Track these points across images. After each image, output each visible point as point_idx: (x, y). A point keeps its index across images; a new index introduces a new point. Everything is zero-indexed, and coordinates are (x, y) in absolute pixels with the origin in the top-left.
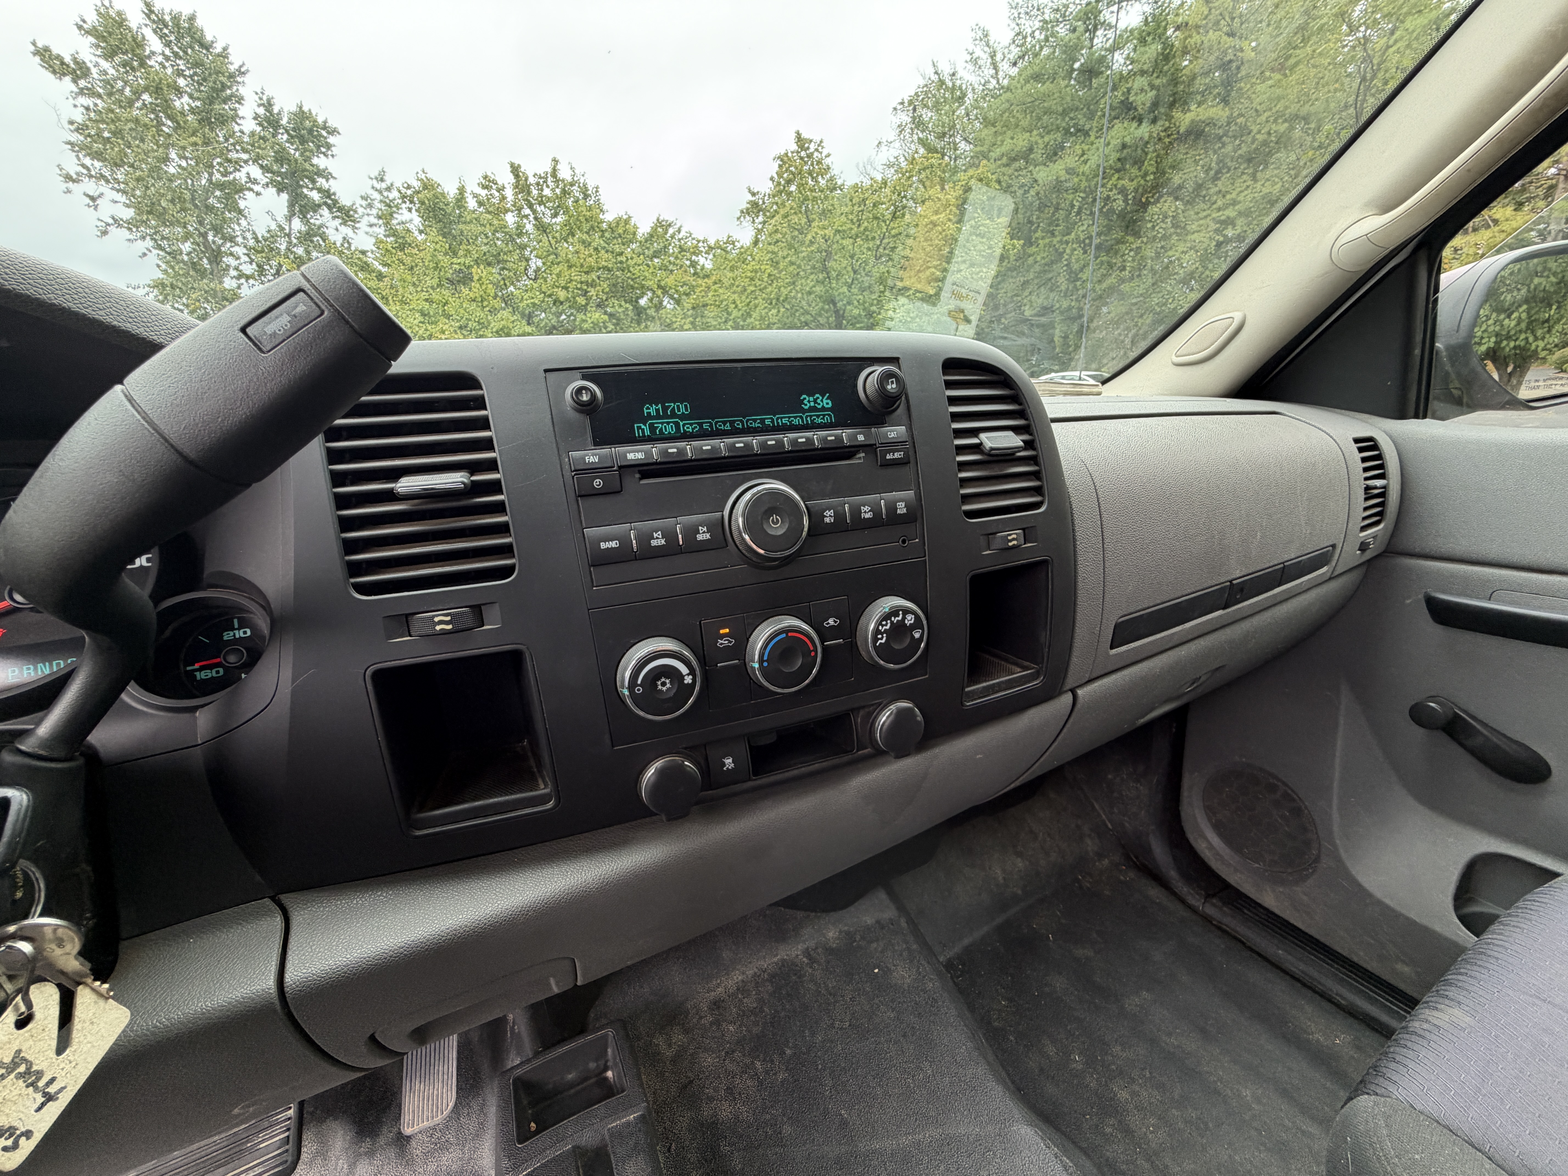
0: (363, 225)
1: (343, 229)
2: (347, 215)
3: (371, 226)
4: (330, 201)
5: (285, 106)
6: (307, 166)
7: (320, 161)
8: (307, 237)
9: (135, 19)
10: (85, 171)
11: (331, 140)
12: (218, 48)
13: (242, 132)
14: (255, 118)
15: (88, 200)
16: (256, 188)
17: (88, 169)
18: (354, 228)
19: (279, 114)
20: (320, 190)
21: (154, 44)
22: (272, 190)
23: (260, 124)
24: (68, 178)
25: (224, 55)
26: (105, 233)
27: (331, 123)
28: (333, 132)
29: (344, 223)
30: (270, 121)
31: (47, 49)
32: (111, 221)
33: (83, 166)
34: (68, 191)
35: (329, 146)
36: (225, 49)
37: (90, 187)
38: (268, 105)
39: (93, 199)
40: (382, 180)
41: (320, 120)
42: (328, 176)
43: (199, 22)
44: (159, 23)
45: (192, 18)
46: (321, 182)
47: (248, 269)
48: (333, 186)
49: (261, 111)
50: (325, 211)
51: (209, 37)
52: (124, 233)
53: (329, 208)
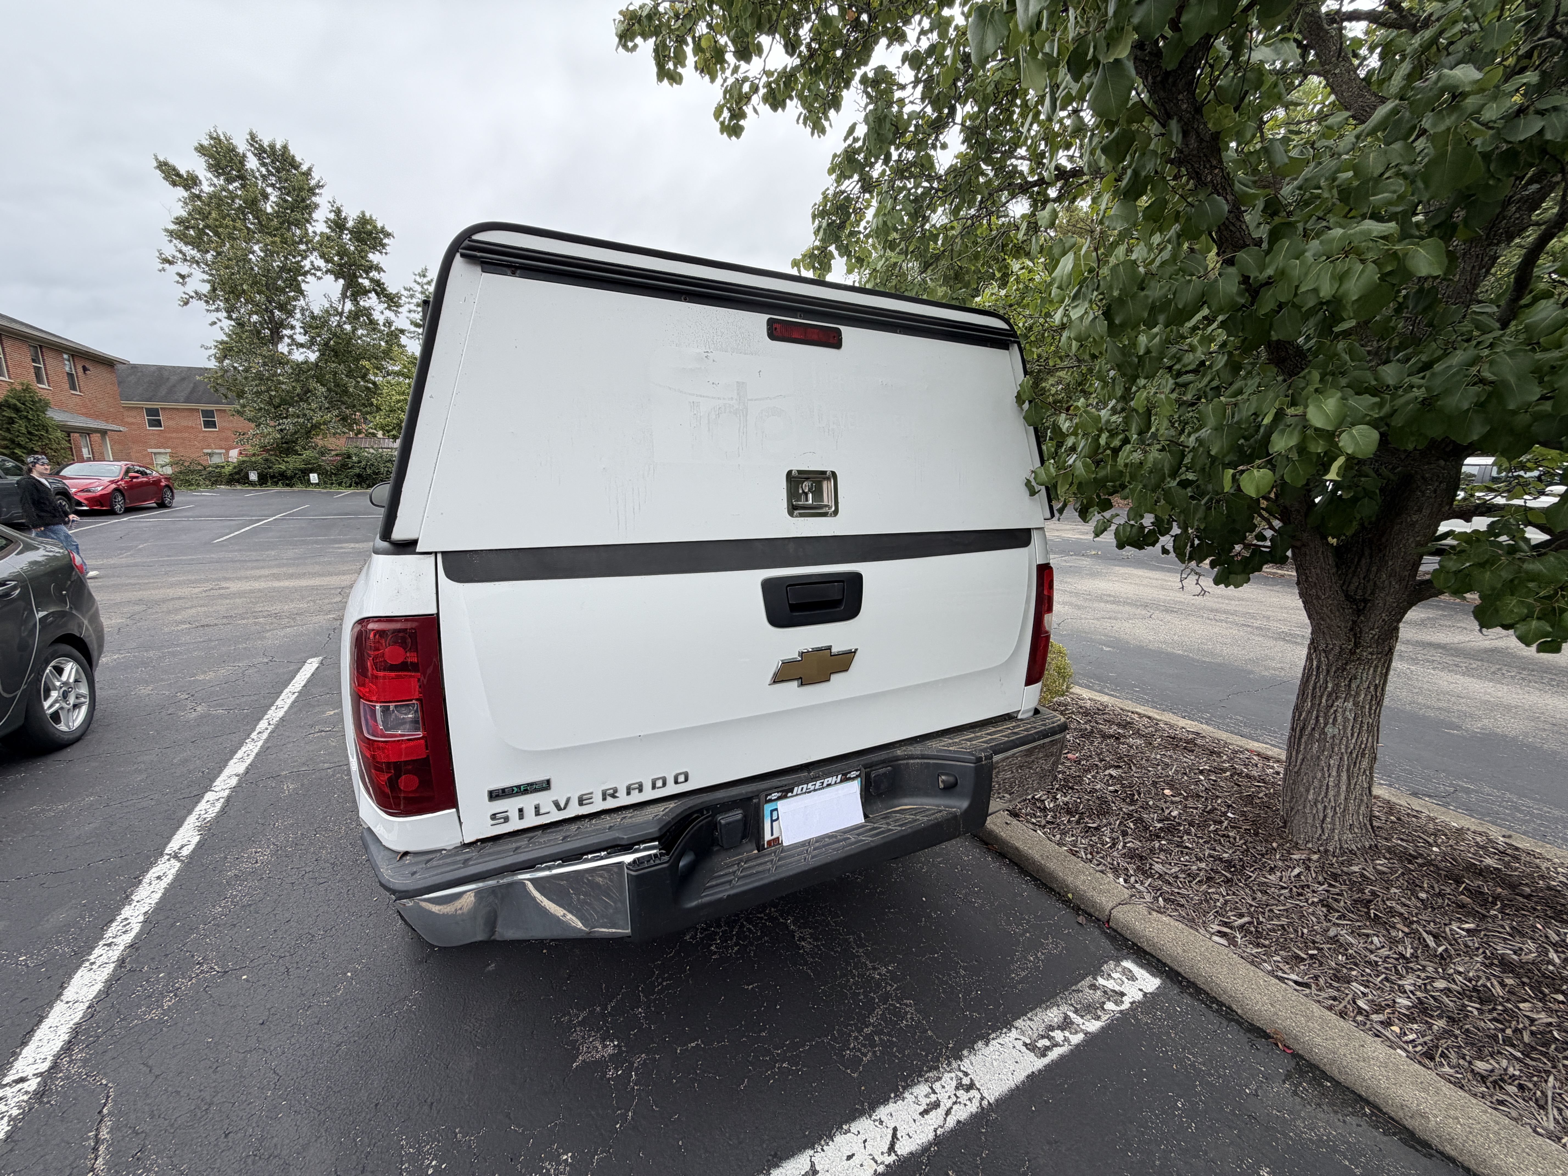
0: (404, 310)
1: (388, 313)
2: (392, 301)
3: (410, 311)
4: (380, 289)
5: (351, 215)
6: (363, 262)
7: (374, 257)
8: (354, 316)
9: (242, 146)
10: (180, 256)
11: (386, 241)
12: (304, 168)
13: (314, 232)
14: (326, 222)
15: (178, 278)
16: (319, 274)
17: (184, 255)
18: (396, 312)
19: (345, 218)
20: (372, 280)
21: (252, 163)
22: (331, 278)
23: (330, 227)
24: (166, 261)
25: (308, 174)
26: (186, 303)
27: (389, 229)
28: (388, 235)
29: (389, 308)
30: (338, 224)
31: (166, 164)
32: (193, 294)
33: (180, 252)
34: (164, 270)
35: (384, 246)
36: (310, 169)
37: (184, 269)
38: (338, 212)
39: (183, 277)
40: (424, 276)
41: (379, 225)
42: (379, 269)
43: (293, 150)
44: (259, 151)
45: (285, 147)
46: (374, 274)
47: (301, 339)
48: (383, 277)
49: (332, 216)
50: (373, 295)
51: (298, 159)
52: (202, 304)
53: (377, 294)
